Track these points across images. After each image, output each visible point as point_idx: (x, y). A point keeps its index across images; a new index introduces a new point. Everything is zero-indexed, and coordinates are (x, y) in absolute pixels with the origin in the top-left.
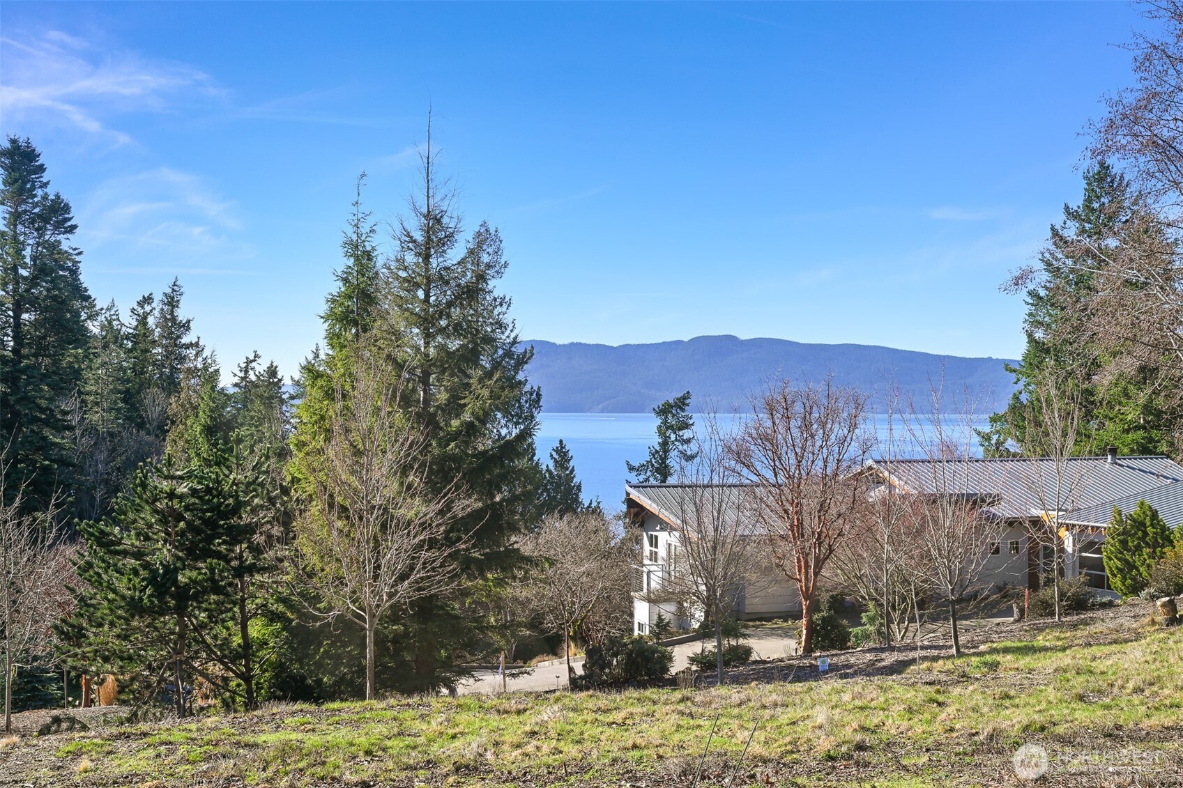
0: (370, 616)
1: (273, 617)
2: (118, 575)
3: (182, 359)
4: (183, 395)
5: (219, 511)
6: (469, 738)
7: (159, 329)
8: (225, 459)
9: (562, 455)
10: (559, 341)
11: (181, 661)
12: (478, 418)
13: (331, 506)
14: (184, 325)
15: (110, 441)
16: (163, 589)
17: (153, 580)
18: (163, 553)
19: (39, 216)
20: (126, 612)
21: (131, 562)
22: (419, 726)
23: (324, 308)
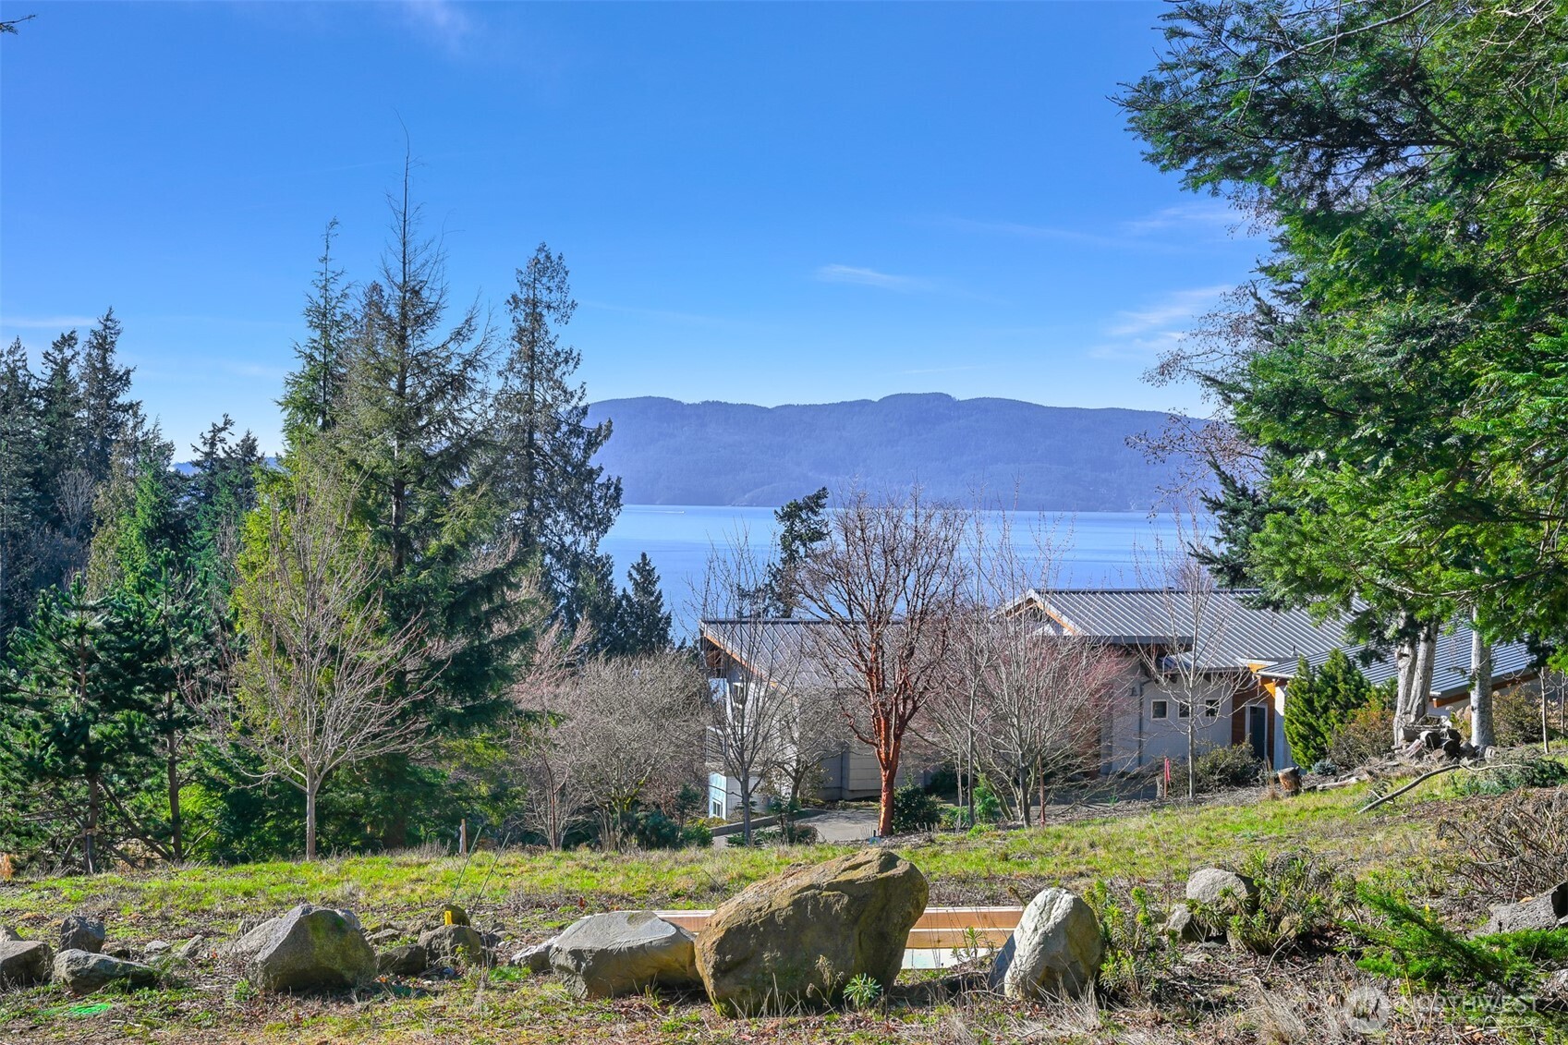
0: (311, 778)
1: (211, 785)
2: (13, 729)
3: (117, 426)
4: (114, 485)
5: (142, 651)
7: (84, 384)
8: (150, 585)
9: (645, 575)
10: (686, 400)
11: (92, 836)
12: (459, 542)
14: (121, 377)
15: (12, 545)
16: (70, 746)
17: (56, 736)
18: (68, 702)
20: (22, 775)
21: (31, 713)
23: (281, 392)
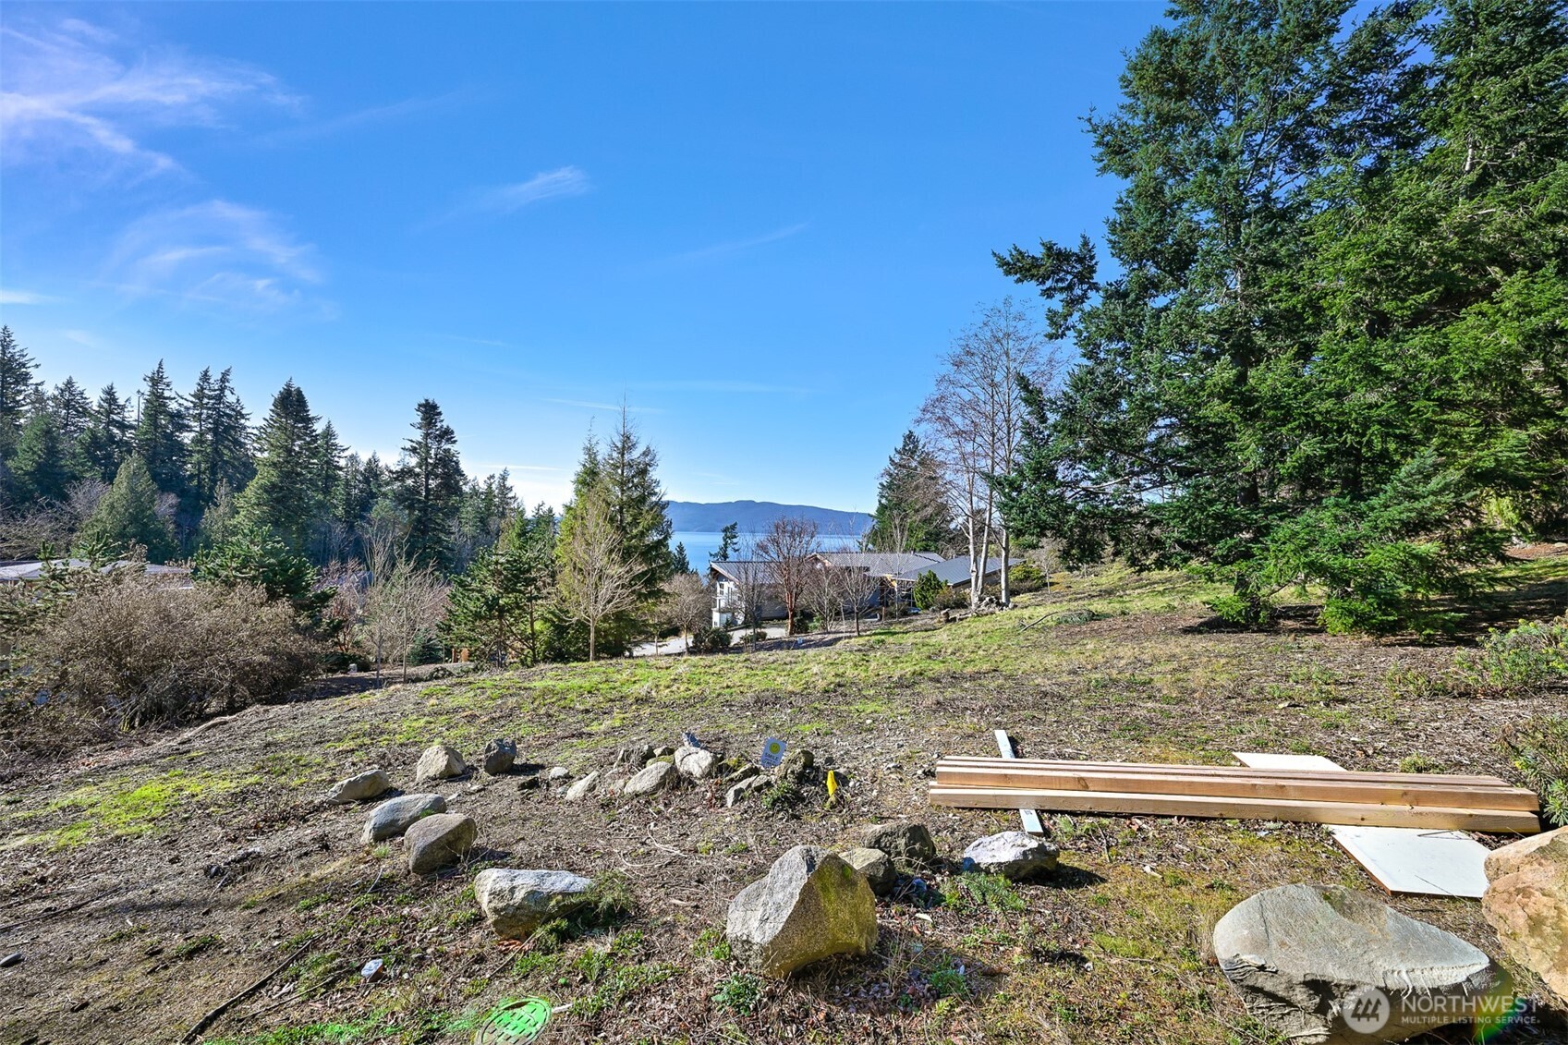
0: (593, 620)
1: (546, 620)
2: (469, 601)
3: (507, 504)
4: (508, 520)
5: (521, 570)
6: (643, 683)
7: (497, 490)
8: (525, 546)
9: (681, 549)
11: (500, 641)
12: (644, 530)
13: (575, 568)
14: (509, 488)
16: (492, 607)
17: (486, 603)
18: (491, 590)
19: (439, 435)
20: (473, 618)
21: (476, 594)
22: (617, 676)
23: (574, 478)
